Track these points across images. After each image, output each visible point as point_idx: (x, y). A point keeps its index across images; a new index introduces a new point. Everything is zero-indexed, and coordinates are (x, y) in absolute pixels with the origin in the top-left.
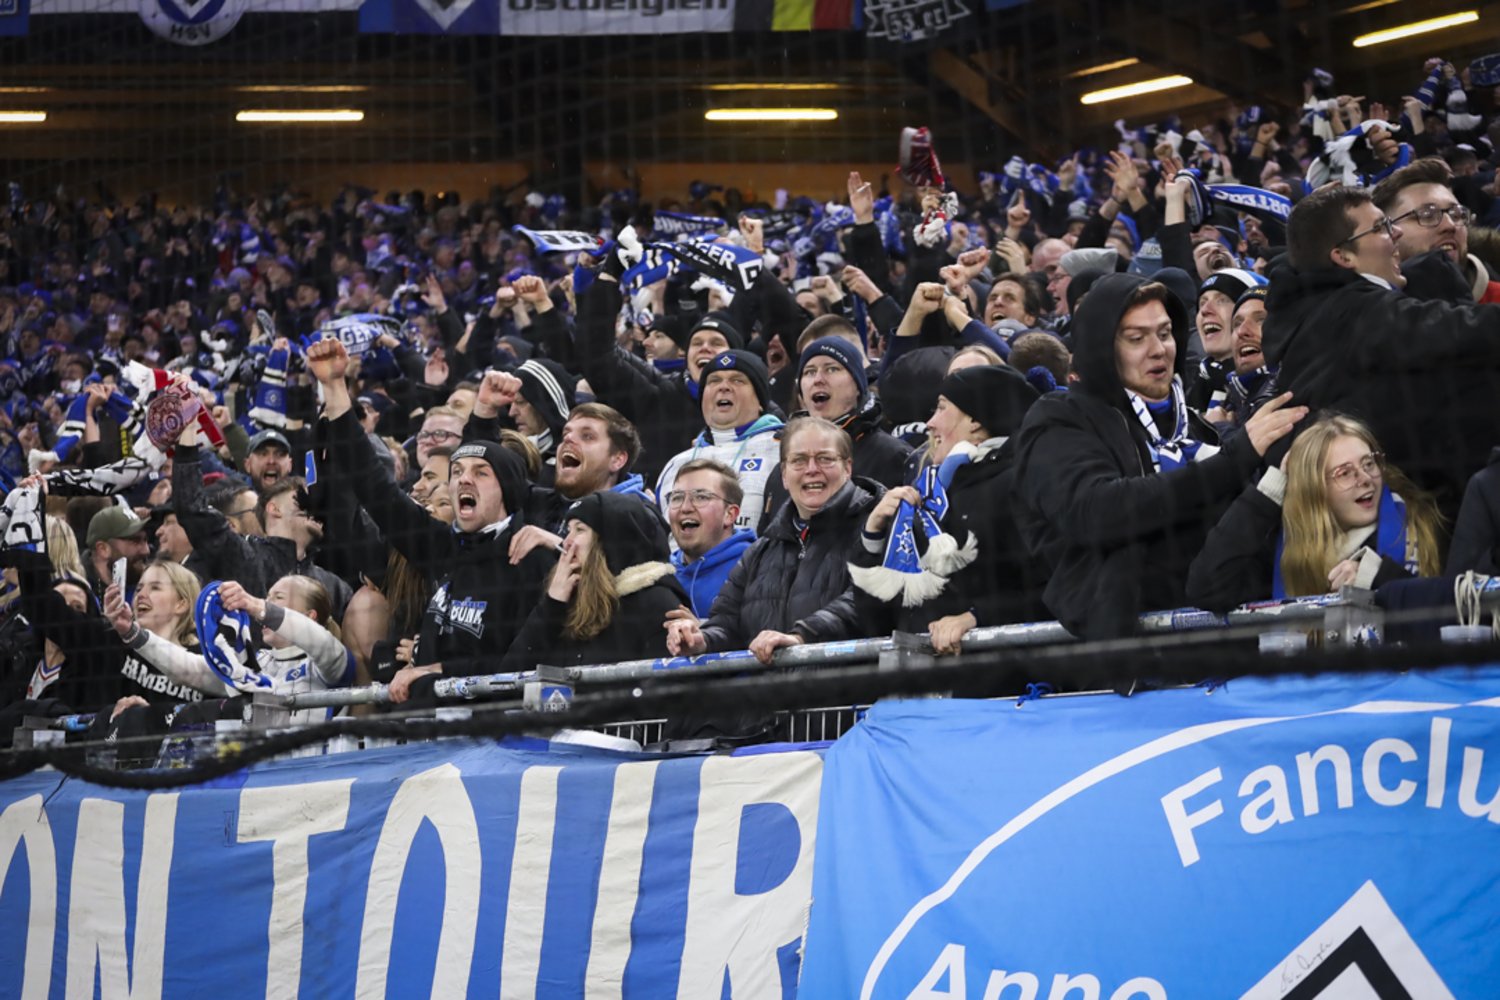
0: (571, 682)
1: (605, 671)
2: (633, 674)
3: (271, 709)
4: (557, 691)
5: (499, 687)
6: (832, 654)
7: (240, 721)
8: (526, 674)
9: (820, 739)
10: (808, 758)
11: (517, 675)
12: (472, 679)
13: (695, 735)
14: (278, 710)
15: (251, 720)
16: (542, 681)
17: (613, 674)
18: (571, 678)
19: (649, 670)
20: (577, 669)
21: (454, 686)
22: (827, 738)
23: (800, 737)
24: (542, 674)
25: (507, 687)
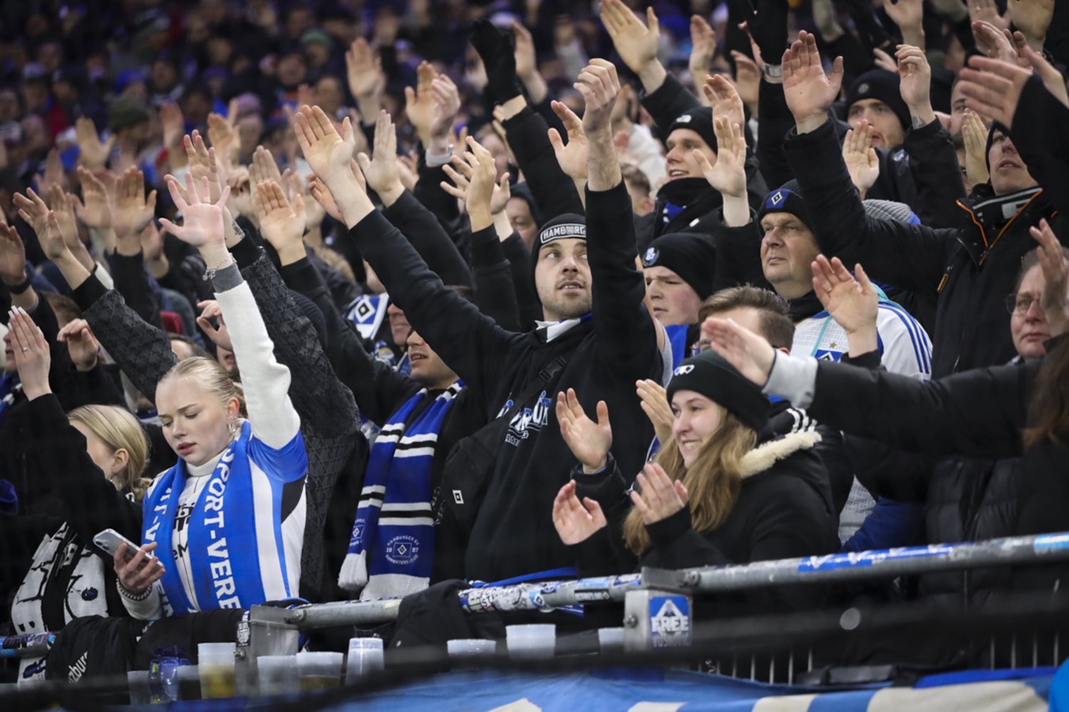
0: (687, 590)
1: (733, 574)
2: (771, 578)
3: (273, 628)
4: (668, 602)
5: (587, 596)
6: (1045, 551)
7: (233, 644)
8: (624, 578)
9: (1031, 664)
10: (1018, 691)
11: (612, 579)
12: (551, 585)
13: (865, 661)
14: (282, 629)
15: (249, 642)
16: (650, 588)
17: (744, 579)
18: (686, 584)
19: (794, 574)
20: (694, 572)
21: (525, 595)
22: (1040, 663)
23: (1002, 663)
24: (647, 579)
25: (598, 596)
